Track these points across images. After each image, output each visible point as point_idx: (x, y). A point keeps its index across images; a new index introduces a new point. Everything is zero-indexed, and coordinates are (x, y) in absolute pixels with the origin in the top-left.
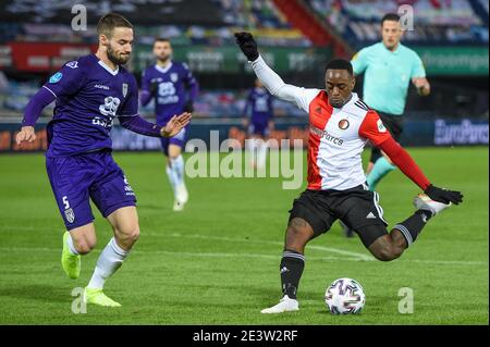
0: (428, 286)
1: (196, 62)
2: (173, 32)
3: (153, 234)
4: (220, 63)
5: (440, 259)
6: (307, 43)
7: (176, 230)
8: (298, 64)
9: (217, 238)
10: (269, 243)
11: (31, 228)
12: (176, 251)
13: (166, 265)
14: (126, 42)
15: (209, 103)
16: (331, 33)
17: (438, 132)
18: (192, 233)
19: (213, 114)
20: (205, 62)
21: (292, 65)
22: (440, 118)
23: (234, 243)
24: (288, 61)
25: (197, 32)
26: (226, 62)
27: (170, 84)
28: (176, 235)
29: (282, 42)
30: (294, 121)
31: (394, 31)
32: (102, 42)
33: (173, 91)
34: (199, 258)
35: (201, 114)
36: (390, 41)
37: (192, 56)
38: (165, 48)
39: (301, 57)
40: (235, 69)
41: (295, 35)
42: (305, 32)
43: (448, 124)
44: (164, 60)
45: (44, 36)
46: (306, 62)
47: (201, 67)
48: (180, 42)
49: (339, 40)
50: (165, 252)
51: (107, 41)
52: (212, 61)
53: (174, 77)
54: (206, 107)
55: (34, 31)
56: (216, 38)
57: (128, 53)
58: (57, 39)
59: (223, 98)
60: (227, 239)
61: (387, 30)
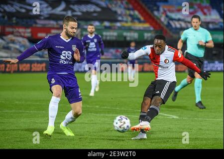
0: (200, 129)
1: (106, 36)
2: (97, 23)
3: (88, 106)
4: (116, 37)
5: (205, 118)
6: (152, 29)
7: (97, 105)
8: (148, 37)
9: (114, 108)
10: (135, 111)
11: (38, 103)
12: (97, 113)
13: (93, 119)
14: (73, 28)
15: (112, 53)
16: (162, 25)
17: (205, 66)
18: (104, 106)
19: (113, 57)
20: (110, 36)
21: (145, 38)
22: (206, 60)
23: (121, 110)
24: (144, 36)
25: (107, 24)
26: (118, 36)
27: (94, 43)
28: (97, 107)
29: (142, 28)
30: (146, 61)
31: (197, 22)
32: (64, 27)
33: (94, 46)
34: (107, 117)
35: (108, 57)
36: (195, 27)
37: (104, 33)
38: (92, 28)
39: (149, 35)
40: (122, 39)
41: (147, 25)
42: (151, 24)
43: (209, 63)
44: (91, 33)
45: (45, 25)
46: (151, 36)
47: (108, 38)
48: (100, 28)
49: (165, 28)
50: (93, 114)
51: (66, 27)
52: (113, 36)
53: (95, 40)
54: (110, 54)
55: (40, 23)
56: (114, 26)
57: (74, 33)
58: (50, 26)
59: (117, 51)
60: (118, 109)
61: (194, 22)
